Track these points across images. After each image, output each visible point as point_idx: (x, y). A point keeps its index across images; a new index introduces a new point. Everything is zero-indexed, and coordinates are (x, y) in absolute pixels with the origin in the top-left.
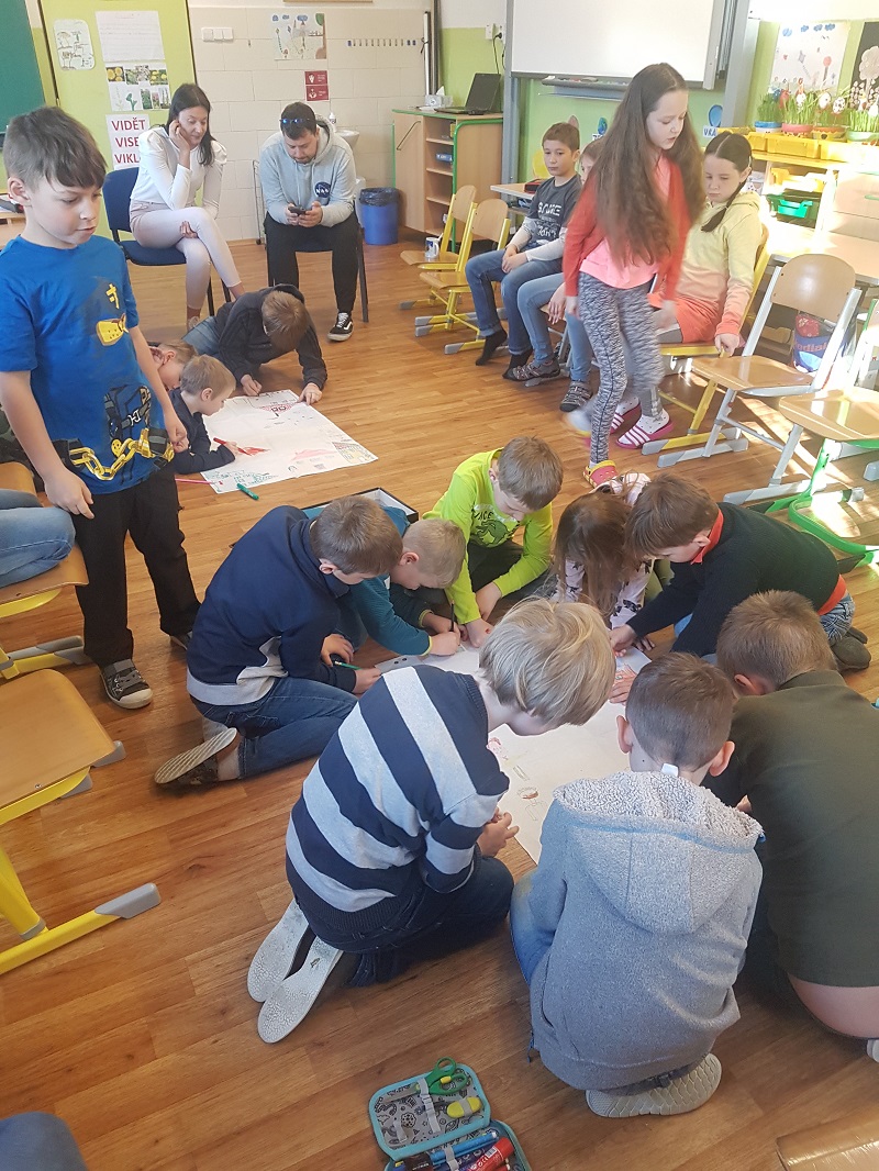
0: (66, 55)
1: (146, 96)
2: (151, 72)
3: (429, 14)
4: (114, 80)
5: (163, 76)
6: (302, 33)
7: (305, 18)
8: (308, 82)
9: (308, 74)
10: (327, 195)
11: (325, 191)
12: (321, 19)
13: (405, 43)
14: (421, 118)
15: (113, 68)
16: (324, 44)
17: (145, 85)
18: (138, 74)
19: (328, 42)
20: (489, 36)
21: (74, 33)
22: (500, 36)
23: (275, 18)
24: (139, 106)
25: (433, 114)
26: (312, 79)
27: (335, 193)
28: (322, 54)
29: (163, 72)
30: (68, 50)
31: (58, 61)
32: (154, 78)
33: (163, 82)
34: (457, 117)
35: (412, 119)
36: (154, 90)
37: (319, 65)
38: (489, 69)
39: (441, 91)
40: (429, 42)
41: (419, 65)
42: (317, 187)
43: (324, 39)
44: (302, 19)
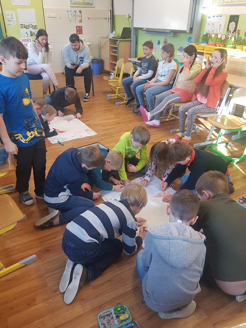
0: (9, 21)
1: (31, 32)
2: (33, 26)
3: (110, 11)
4: (22, 28)
5: (36, 27)
6: (75, 16)
7: (76, 11)
8: (77, 29)
9: (77, 27)
10: (82, 60)
11: (82, 59)
12: (80, 12)
13: (104, 19)
14: (108, 40)
15: (22, 25)
17: (31, 29)
18: (29, 26)
19: (82, 18)
20: (127, 17)
21: (11, 15)
22: (130, 17)
23: (68, 11)
24: (29, 35)
25: (112, 38)
26: (78, 28)
27: (85, 60)
28: (81, 21)
29: (36, 26)
30: (9, 19)
31: (7, 22)
32: (34, 27)
33: (36, 29)
34: (118, 39)
35: (106, 40)
36: (33, 31)
37: (80, 25)
38: (127, 26)
39: (114, 32)
40: (111, 19)
41: (108, 25)
42: (79, 58)
43: (81, 17)
44: (75, 12)
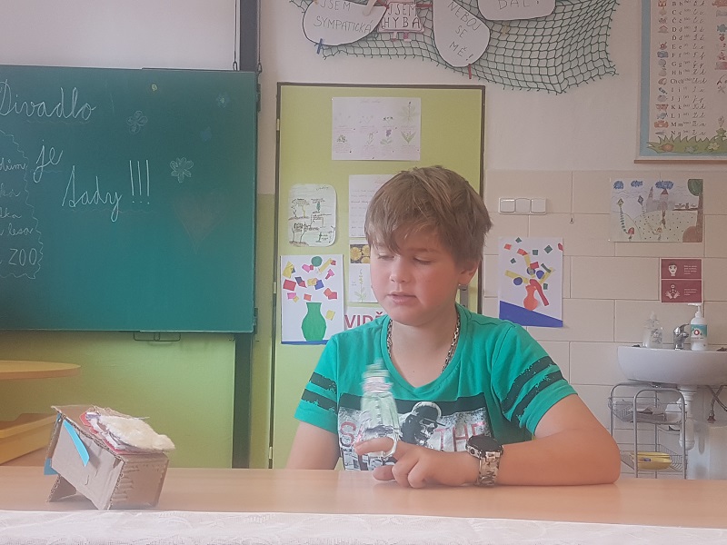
0: (298, 227)
4: (359, 261)
6: (663, 206)
7: (670, 185)
8: (665, 273)
9: (666, 264)
12: (696, 186)
15: (360, 246)
16: (700, 220)
19: (706, 218)
21: (315, 201)
23: (619, 185)
28: (694, 235)
31: (287, 234)
37: (689, 251)
43: (700, 213)
44: (665, 186)
